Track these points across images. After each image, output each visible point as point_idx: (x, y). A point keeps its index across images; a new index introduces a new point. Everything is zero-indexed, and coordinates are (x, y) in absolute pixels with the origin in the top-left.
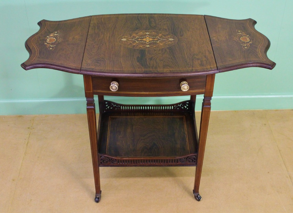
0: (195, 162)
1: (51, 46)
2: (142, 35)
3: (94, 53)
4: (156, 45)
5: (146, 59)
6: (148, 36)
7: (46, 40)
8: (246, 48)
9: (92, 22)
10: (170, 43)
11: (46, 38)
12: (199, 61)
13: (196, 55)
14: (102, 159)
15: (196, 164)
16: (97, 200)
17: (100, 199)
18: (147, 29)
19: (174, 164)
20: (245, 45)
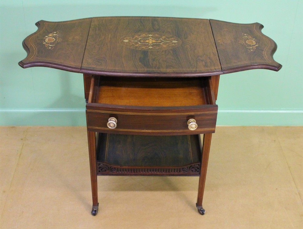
0: (198, 171)
1: (50, 46)
2: (145, 37)
3: (95, 53)
4: (159, 47)
5: (149, 60)
6: (151, 38)
7: (45, 40)
8: (252, 50)
9: (92, 24)
10: (173, 45)
11: (45, 38)
12: (203, 62)
13: (200, 57)
14: (100, 167)
15: (200, 174)
16: (94, 213)
17: (97, 212)
18: (149, 32)
19: (177, 173)
20: (251, 48)
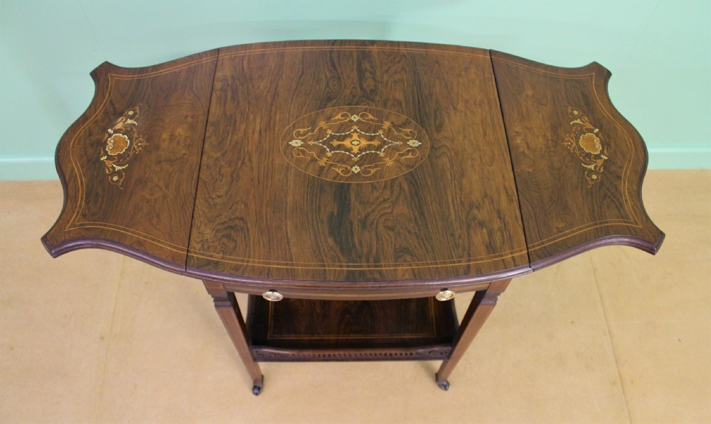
1: (118, 168)
2: (342, 125)
3: (221, 196)
4: (376, 166)
5: (351, 223)
6: (355, 127)
7: (105, 144)
8: (594, 177)
9: (219, 74)
10: (410, 156)
11: (107, 136)
12: (485, 231)
13: (477, 207)
18: (352, 103)
20: (592, 167)
